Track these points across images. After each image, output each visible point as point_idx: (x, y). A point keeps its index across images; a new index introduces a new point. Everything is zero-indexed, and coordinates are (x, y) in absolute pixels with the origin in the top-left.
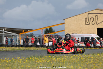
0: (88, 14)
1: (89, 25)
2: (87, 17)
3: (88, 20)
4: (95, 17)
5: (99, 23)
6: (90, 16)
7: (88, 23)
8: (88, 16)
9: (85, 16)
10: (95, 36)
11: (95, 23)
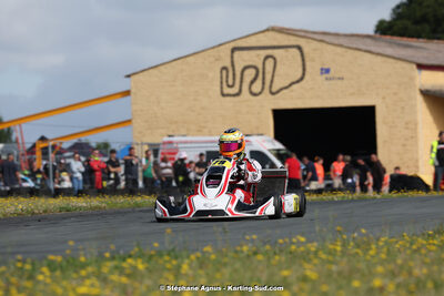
0: (234, 50)
1: (236, 99)
2: (228, 64)
3: (234, 75)
4: (264, 64)
5: (281, 89)
6: (242, 59)
7: (235, 90)
8: (232, 57)
9: (218, 59)
10: (267, 143)
11: (263, 88)
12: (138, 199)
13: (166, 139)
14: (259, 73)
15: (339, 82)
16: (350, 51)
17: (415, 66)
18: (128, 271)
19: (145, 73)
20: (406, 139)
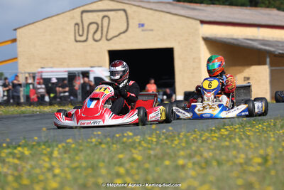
0: (83, 12)
1: (85, 43)
2: (79, 22)
4: (102, 21)
5: (113, 37)
6: (88, 18)
8: (82, 17)
9: (73, 18)
11: (102, 37)
12: (23, 109)
13: (40, 70)
14: (99, 27)
15: (151, 32)
16: (157, 13)
17: (198, 22)
18: (18, 156)
19: (26, 27)
20: (194, 69)
